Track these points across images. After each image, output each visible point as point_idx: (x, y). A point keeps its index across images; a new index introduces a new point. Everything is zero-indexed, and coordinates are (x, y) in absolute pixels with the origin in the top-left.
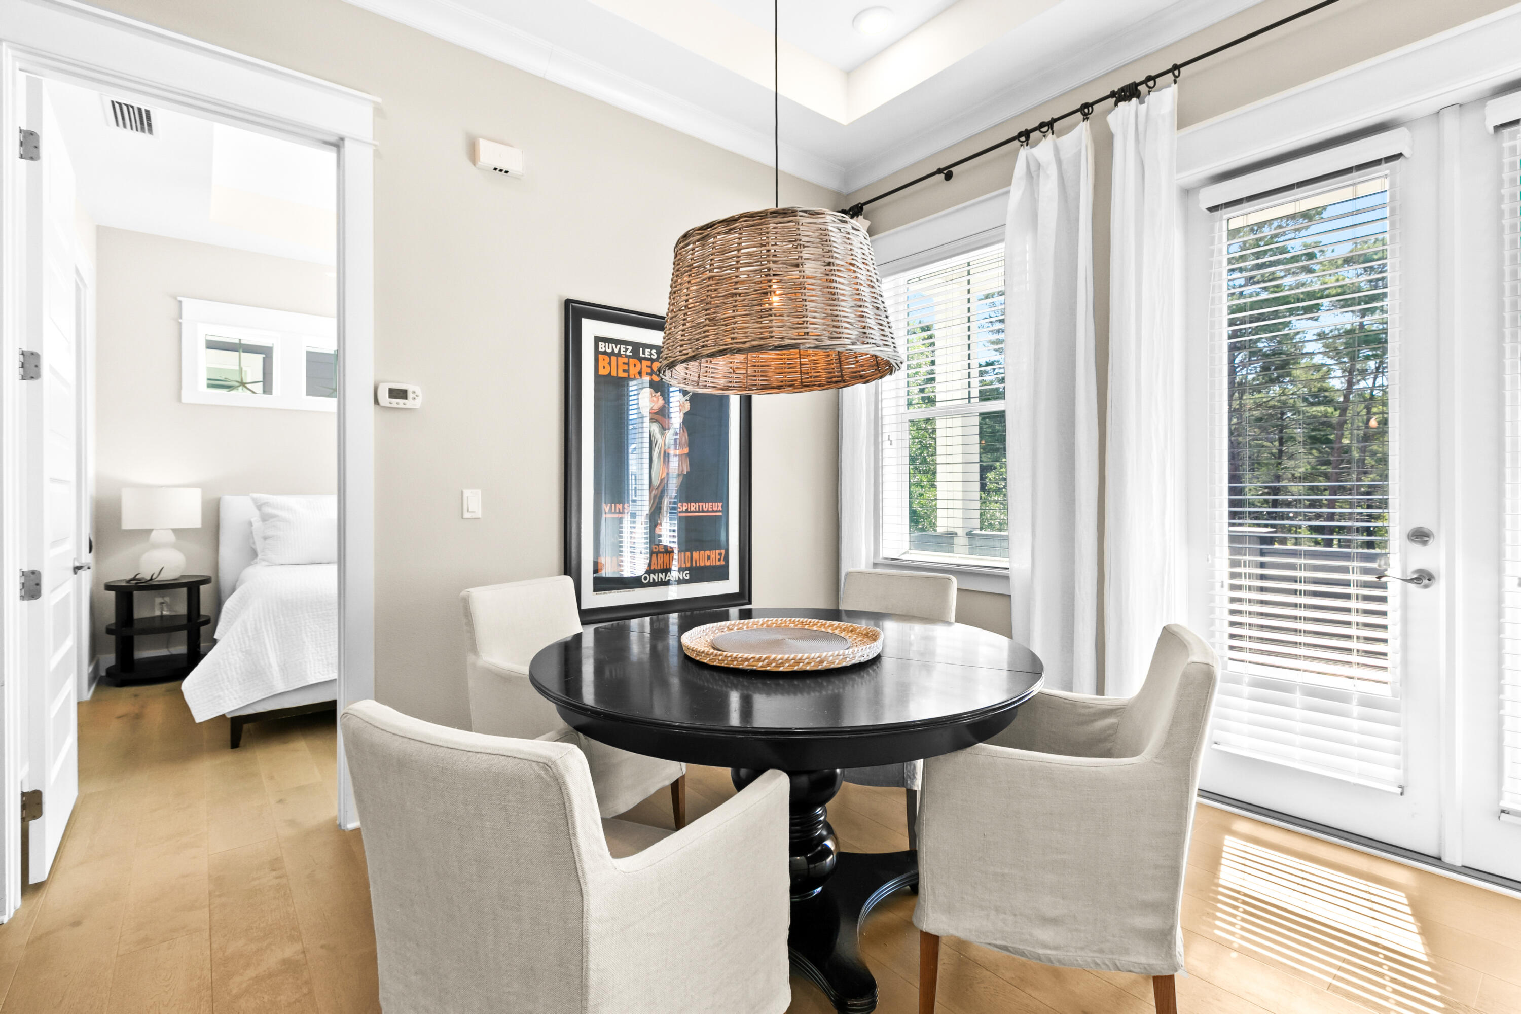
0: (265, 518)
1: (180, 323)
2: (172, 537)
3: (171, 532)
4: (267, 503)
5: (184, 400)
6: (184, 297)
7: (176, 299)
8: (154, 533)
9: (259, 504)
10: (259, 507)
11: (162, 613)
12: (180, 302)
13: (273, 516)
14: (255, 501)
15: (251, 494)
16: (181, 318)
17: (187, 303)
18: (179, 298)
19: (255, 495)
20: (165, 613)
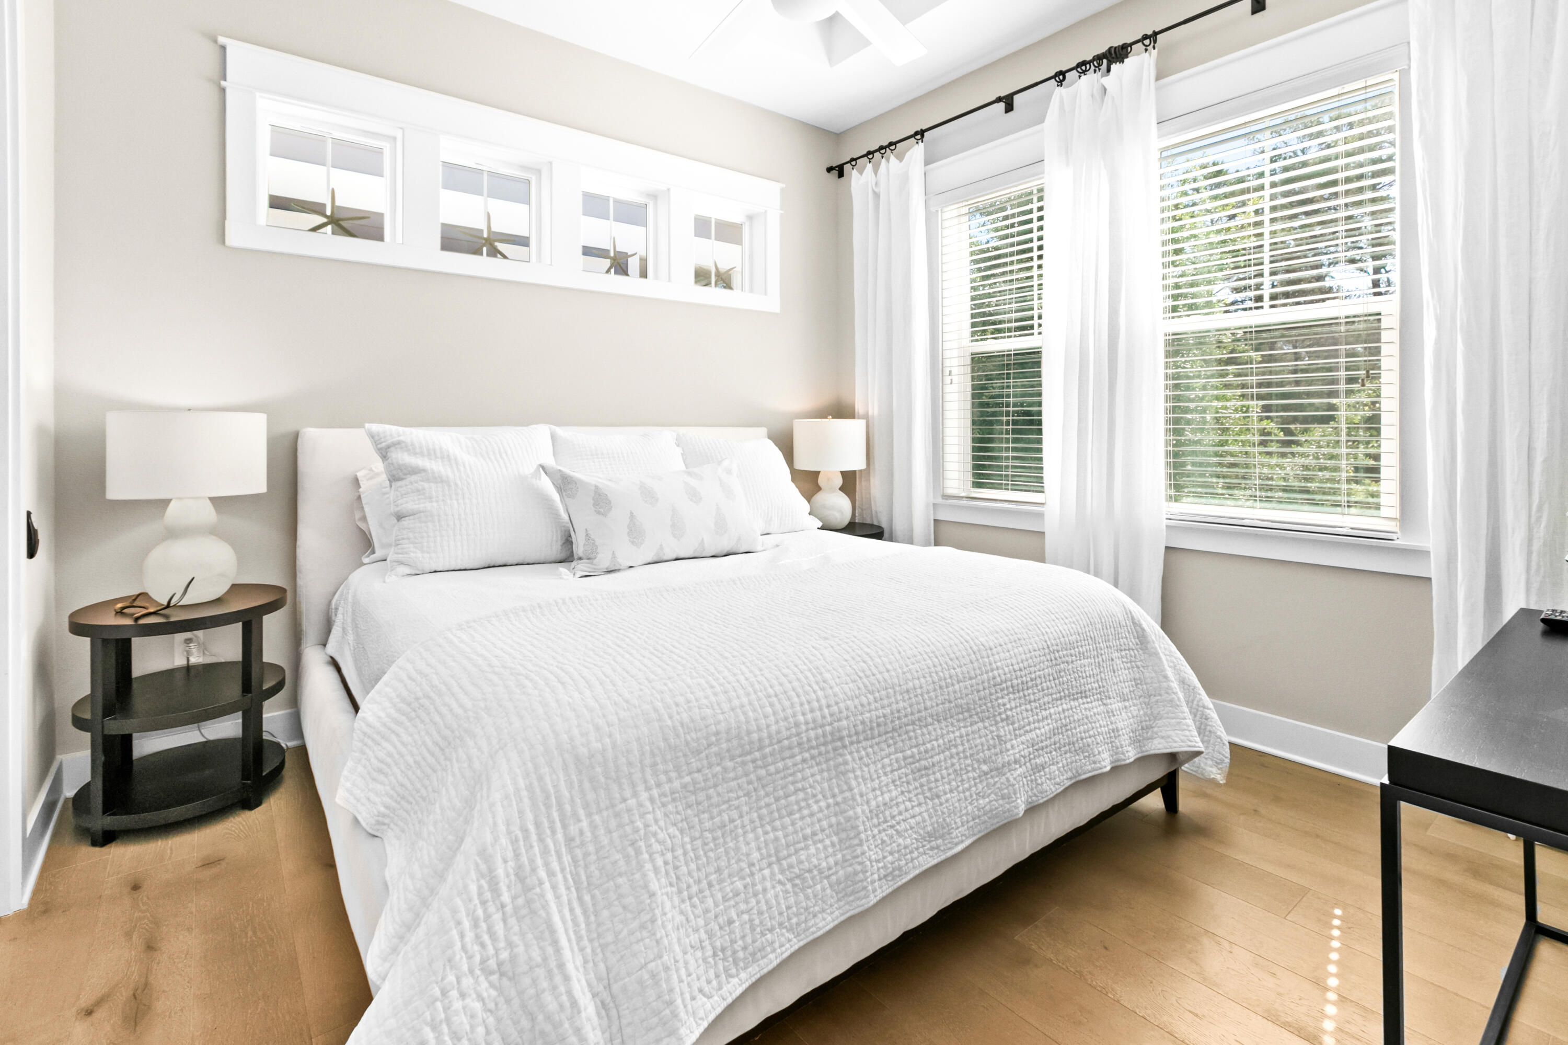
0: (396, 475)
1: (223, 90)
2: (209, 514)
3: (208, 501)
4: (399, 443)
5: (231, 240)
6: (230, 37)
7: (216, 41)
8: (172, 508)
9: (383, 445)
10: (384, 454)
11: (188, 660)
12: (223, 48)
13: (415, 471)
14: (372, 436)
15: (367, 425)
16: (224, 78)
17: (235, 50)
18: (222, 40)
19: (375, 427)
20: (194, 660)
